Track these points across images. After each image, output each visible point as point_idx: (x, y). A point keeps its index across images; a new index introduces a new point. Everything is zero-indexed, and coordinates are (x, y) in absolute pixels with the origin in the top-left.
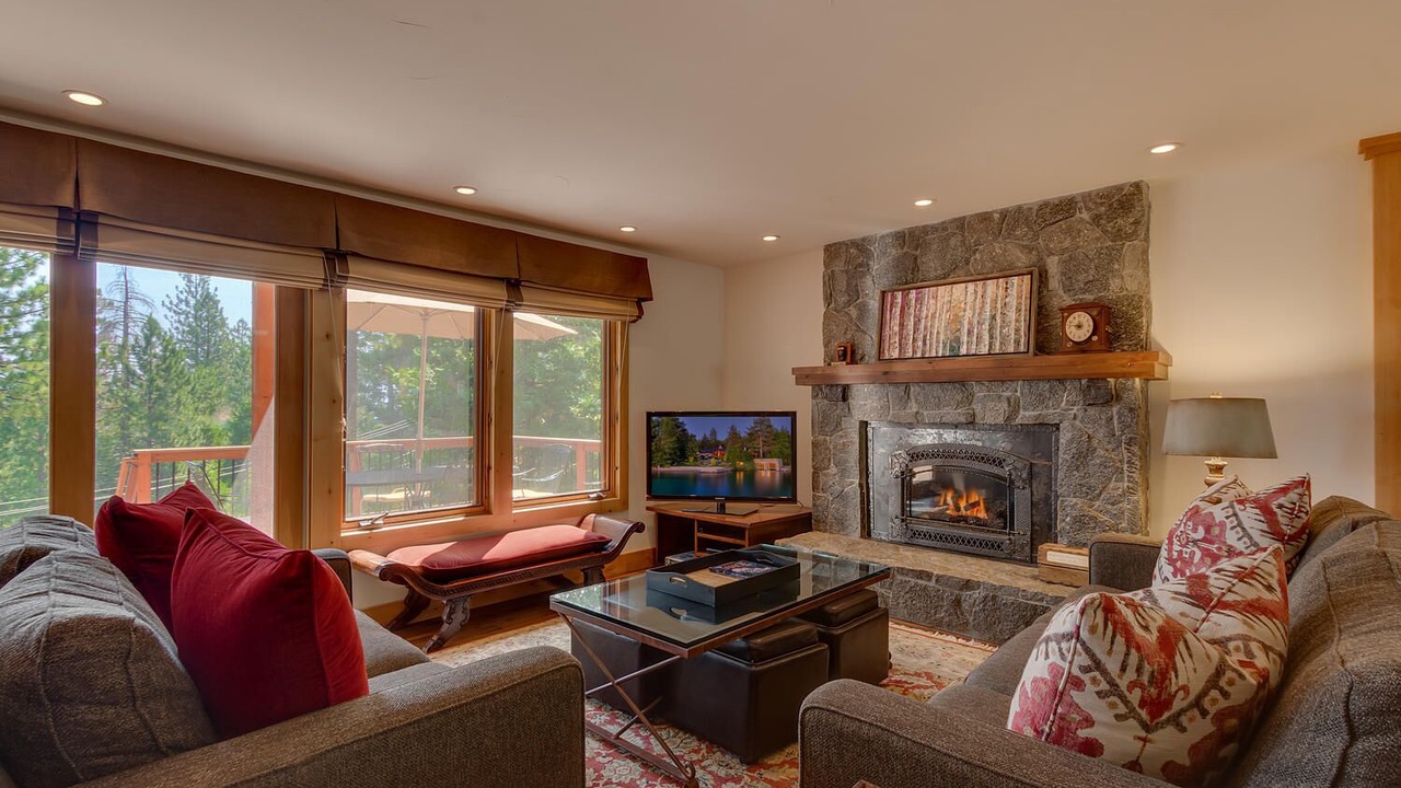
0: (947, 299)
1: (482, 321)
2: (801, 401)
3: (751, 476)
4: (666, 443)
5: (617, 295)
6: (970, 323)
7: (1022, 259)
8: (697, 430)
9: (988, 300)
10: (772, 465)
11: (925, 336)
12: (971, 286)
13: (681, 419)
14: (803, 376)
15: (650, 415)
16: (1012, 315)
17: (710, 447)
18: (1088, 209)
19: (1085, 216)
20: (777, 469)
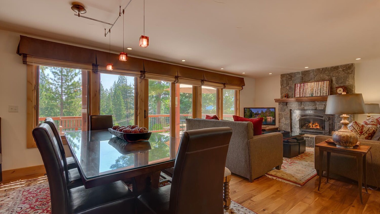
0: (310, 85)
1: (218, 91)
2: (277, 105)
3: (266, 120)
4: (248, 114)
5: (239, 85)
6: (315, 90)
7: (327, 78)
8: (254, 111)
9: (320, 86)
11: (305, 93)
12: (316, 83)
13: (251, 109)
14: (276, 101)
15: (244, 108)
16: (325, 88)
17: (257, 114)
18: (341, 68)
19: (341, 69)
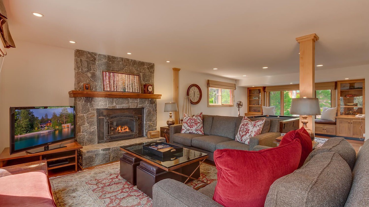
0: (121, 77)
4: (23, 122)
6: (127, 84)
7: (136, 72)
10: (68, 126)
11: (116, 86)
12: (126, 75)
17: (45, 122)
18: (147, 66)
19: (146, 67)
20: (70, 127)
